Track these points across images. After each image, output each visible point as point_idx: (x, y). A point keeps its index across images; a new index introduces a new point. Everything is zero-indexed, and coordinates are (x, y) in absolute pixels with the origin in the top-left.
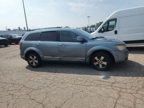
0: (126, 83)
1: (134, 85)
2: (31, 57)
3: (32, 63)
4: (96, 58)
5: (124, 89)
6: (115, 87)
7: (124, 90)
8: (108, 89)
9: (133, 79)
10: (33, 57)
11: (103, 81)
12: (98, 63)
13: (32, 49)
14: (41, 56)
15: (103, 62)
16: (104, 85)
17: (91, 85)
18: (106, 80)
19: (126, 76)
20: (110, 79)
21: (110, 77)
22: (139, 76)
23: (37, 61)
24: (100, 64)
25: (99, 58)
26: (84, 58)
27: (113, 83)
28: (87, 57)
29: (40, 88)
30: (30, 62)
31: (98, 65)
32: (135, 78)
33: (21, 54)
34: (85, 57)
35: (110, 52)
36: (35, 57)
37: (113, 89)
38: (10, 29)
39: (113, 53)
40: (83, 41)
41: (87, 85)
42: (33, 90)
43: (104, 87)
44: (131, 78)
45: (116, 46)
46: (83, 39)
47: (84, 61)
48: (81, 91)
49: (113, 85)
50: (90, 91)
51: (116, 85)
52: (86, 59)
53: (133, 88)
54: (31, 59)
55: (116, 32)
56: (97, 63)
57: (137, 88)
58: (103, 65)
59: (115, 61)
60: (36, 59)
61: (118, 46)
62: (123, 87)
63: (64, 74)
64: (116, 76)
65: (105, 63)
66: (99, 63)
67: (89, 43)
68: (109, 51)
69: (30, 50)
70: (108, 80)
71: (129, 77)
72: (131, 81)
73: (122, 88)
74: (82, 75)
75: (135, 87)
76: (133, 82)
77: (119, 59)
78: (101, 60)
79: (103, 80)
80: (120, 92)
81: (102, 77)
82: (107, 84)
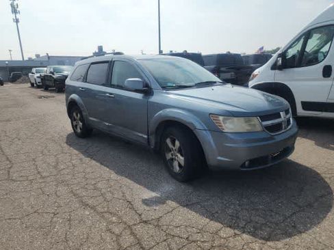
2: (75, 114)
3: (76, 126)
4: (169, 142)
6: (132, 234)
11: (133, 208)
13: (74, 98)
14: (84, 114)
15: (179, 156)
16: (118, 217)
17: (93, 207)
18: (143, 208)
19: (211, 215)
20: (157, 208)
21: (165, 204)
23: (81, 125)
26: (146, 136)
28: (149, 133)
30: (75, 123)
32: (226, 232)
35: (195, 132)
36: (79, 115)
40: (147, 91)
41: (87, 205)
43: (109, 222)
45: (212, 117)
50: (69, 220)
52: (149, 140)
54: (75, 119)
56: (170, 156)
60: (80, 120)
61: (221, 118)
64: (185, 206)
65: (182, 160)
66: (174, 157)
68: (192, 128)
70: (148, 208)
72: (197, 237)
77: (219, 158)
78: (175, 149)
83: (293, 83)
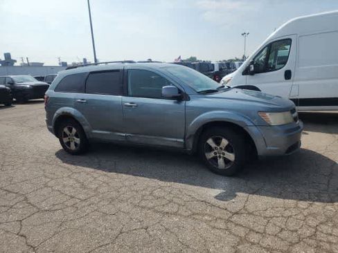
0: (271, 218)
1: (292, 225)
2: (66, 130)
3: (69, 143)
4: (210, 142)
5: (257, 236)
6: (237, 225)
7: (254, 238)
8: (214, 228)
9: (296, 207)
10: (70, 130)
11: (212, 205)
12: (215, 153)
13: (68, 111)
14: (86, 128)
15: (226, 153)
16: (210, 216)
17: (175, 214)
18: (221, 203)
19: (280, 196)
20: (233, 200)
21: (235, 196)
22: (317, 201)
23: (78, 140)
24: (220, 157)
25: (218, 142)
26: (182, 140)
27: (237, 213)
28: (186, 137)
29: (56, 207)
30: (65, 140)
31: (215, 159)
32: (303, 204)
33: (48, 122)
34: (184, 139)
35: (245, 128)
36: (74, 130)
37: (227, 229)
38: (66, 63)
39: (253, 131)
40: (180, 97)
41: (167, 213)
42: (39, 210)
43: (206, 221)
44: (291, 202)
45: (260, 114)
46: (180, 91)
47: (182, 146)
48: (142, 228)
49: (235, 218)
50: (167, 230)
51: (241, 220)
52: (185, 144)
53: (285, 234)
54: (66, 135)
55: (288, 75)
56: (212, 155)
57: (294, 234)
58: (227, 161)
59: (257, 153)
60: (76, 136)
61: (267, 114)
62: (256, 229)
63: (128, 176)
64: (253, 193)
65: (231, 157)
66: (218, 155)
67: (194, 103)
68: (242, 126)
69: (63, 112)
70: (226, 203)
71: (287, 201)
72: (287, 213)
73: (253, 231)
74: (169, 184)
75: (292, 231)
76: (291, 216)
77: (269, 148)
78: (221, 148)
79: (214, 201)
80: (242, 240)
81: (217, 192)
82: (218, 215)
83: (263, 85)
